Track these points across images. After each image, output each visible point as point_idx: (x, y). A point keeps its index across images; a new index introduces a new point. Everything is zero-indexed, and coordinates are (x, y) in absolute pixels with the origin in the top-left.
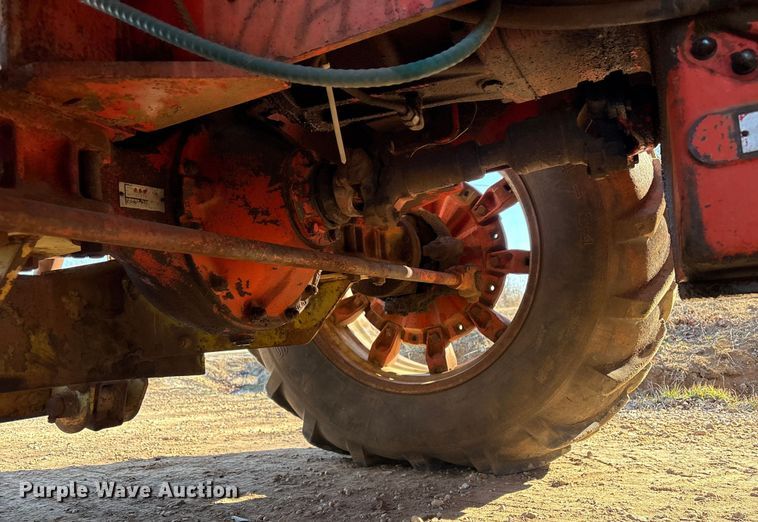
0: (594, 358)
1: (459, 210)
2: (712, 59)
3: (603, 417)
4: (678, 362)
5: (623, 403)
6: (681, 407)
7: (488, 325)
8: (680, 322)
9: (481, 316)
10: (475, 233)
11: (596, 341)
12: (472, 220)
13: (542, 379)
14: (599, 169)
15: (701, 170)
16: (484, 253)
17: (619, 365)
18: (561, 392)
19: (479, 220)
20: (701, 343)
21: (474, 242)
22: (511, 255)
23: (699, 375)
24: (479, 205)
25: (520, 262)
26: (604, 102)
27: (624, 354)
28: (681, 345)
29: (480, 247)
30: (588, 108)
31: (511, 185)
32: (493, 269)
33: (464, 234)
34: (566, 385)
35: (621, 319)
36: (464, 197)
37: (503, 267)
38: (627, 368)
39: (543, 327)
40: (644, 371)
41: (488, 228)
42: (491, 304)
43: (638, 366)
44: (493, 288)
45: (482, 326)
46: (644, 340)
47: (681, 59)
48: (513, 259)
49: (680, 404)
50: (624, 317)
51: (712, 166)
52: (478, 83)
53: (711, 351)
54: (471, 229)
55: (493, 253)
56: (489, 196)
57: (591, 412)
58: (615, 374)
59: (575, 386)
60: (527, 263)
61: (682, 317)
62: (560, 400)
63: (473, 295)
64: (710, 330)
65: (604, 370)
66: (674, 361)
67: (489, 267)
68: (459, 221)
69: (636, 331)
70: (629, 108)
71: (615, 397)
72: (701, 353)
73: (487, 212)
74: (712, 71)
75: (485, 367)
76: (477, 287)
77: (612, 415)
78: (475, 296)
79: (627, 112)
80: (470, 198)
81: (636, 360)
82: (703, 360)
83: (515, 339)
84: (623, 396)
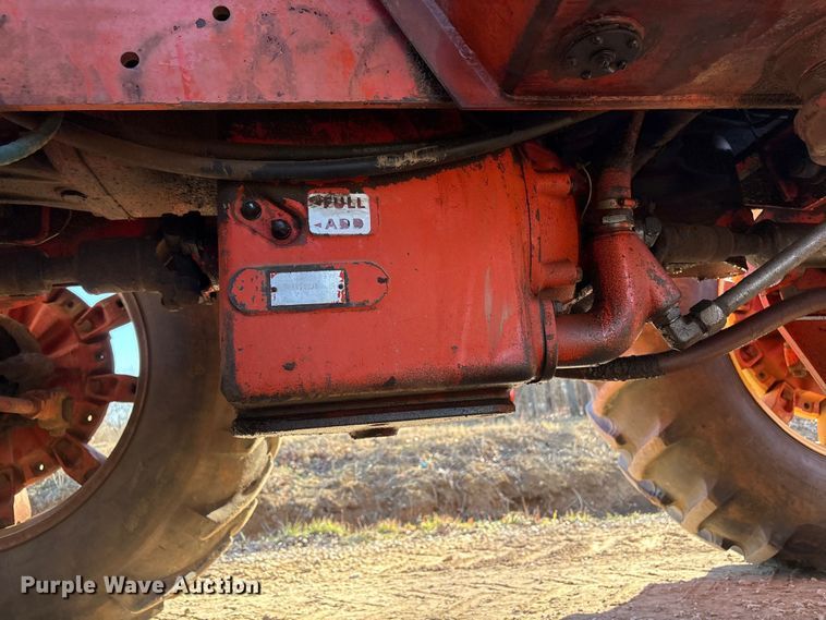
0: (195, 498)
1: (58, 324)
2: (258, 220)
3: (201, 565)
4: (309, 497)
5: (225, 546)
6: (300, 544)
7: (77, 464)
8: (315, 456)
9: (69, 451)
10: (73, 352)
11: (197, 479)
12: (74, 336)
13: (132, 527)
14: (172, 301)
15: (238, 316)
16: (84, 375)
17: (221, 504)
18: (153, 541)
19: (82, 337)
20: (330, 477)
21: (73, 362)
22: (116, 380)
23: (326, 509)
24: (84, 320)
25: (126, 389)
26: (178, 237)
27: (227, 492)
28: (313, 479)
29: (79, 369)
30: (167, 241)
31: (124, 302)
32: (93, 395)
33: (61, 352)
34: (160, 532)
35: (226, 454)
36: (66, 307)
37: (105, 394)
38: (229, 507)
39: (140, 464)
40: (247, 509)
41: (93, 347)
42: (85, 437)
43: (240, 504)
44: (90, 418)
45: (69, 465)
46: (248, 477)
47: (230, 215)
48: (119, 384)
49: (299, 541)
50: (228, 452)
51: (246, 313)
52: (56, 189)
53: (337, 484)
54: (71, 345)
55: (95, 377)
56: (98, 310)
57: (187, 560)
58: (215, 515)
59: (170, 532)
60: (134, 391)
61: (317, 450)
62: (151, 550)
63: (57, 426)
64: (340, 464)
65: (204, 510)
66: (305, 496)
67: (88, 392)
68: (55, 336)
69: (240, 467)
70: (202, 248)
71: (217, 541)
72: (329, 487)
73: (93, 328)
74: (254, 231)
75: (62, 518)
76: (64, 417)
77: (212, 561)
78: (60, 428)
79: (199, 251)
80: (74, 310)
81: (240, 497)
82: (330, 494)
83: (107, 478)
84: (226, 539)
